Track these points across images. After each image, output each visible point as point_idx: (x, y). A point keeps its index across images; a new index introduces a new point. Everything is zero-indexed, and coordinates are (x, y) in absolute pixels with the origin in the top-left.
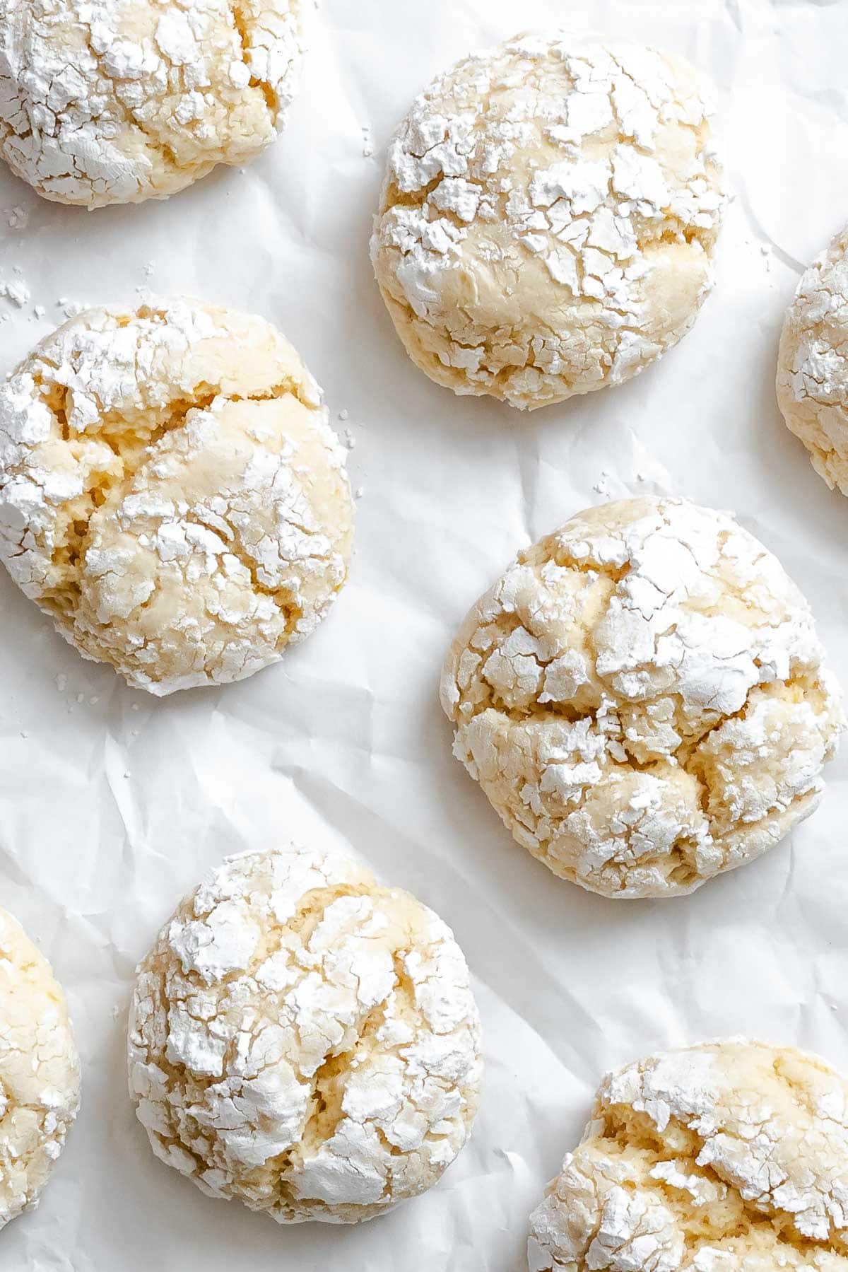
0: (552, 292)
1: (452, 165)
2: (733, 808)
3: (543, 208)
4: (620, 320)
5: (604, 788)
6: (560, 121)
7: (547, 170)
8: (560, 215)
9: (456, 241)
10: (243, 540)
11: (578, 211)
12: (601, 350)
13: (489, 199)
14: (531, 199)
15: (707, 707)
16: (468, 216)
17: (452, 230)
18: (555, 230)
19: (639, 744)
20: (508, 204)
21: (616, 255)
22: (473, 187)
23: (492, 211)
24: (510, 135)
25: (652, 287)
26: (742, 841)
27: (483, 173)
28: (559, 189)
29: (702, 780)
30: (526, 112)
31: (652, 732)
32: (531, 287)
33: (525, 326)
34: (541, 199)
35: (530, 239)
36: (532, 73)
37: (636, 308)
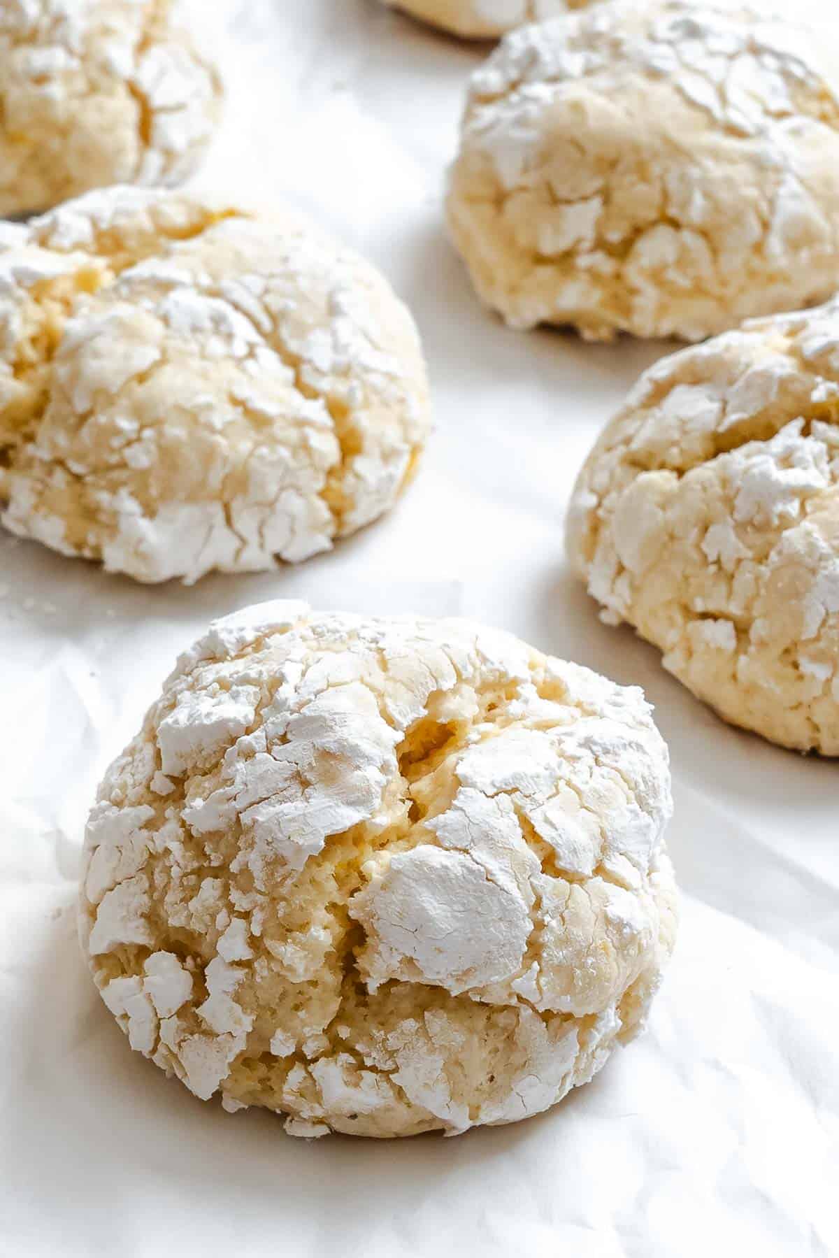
10: (285, 332)
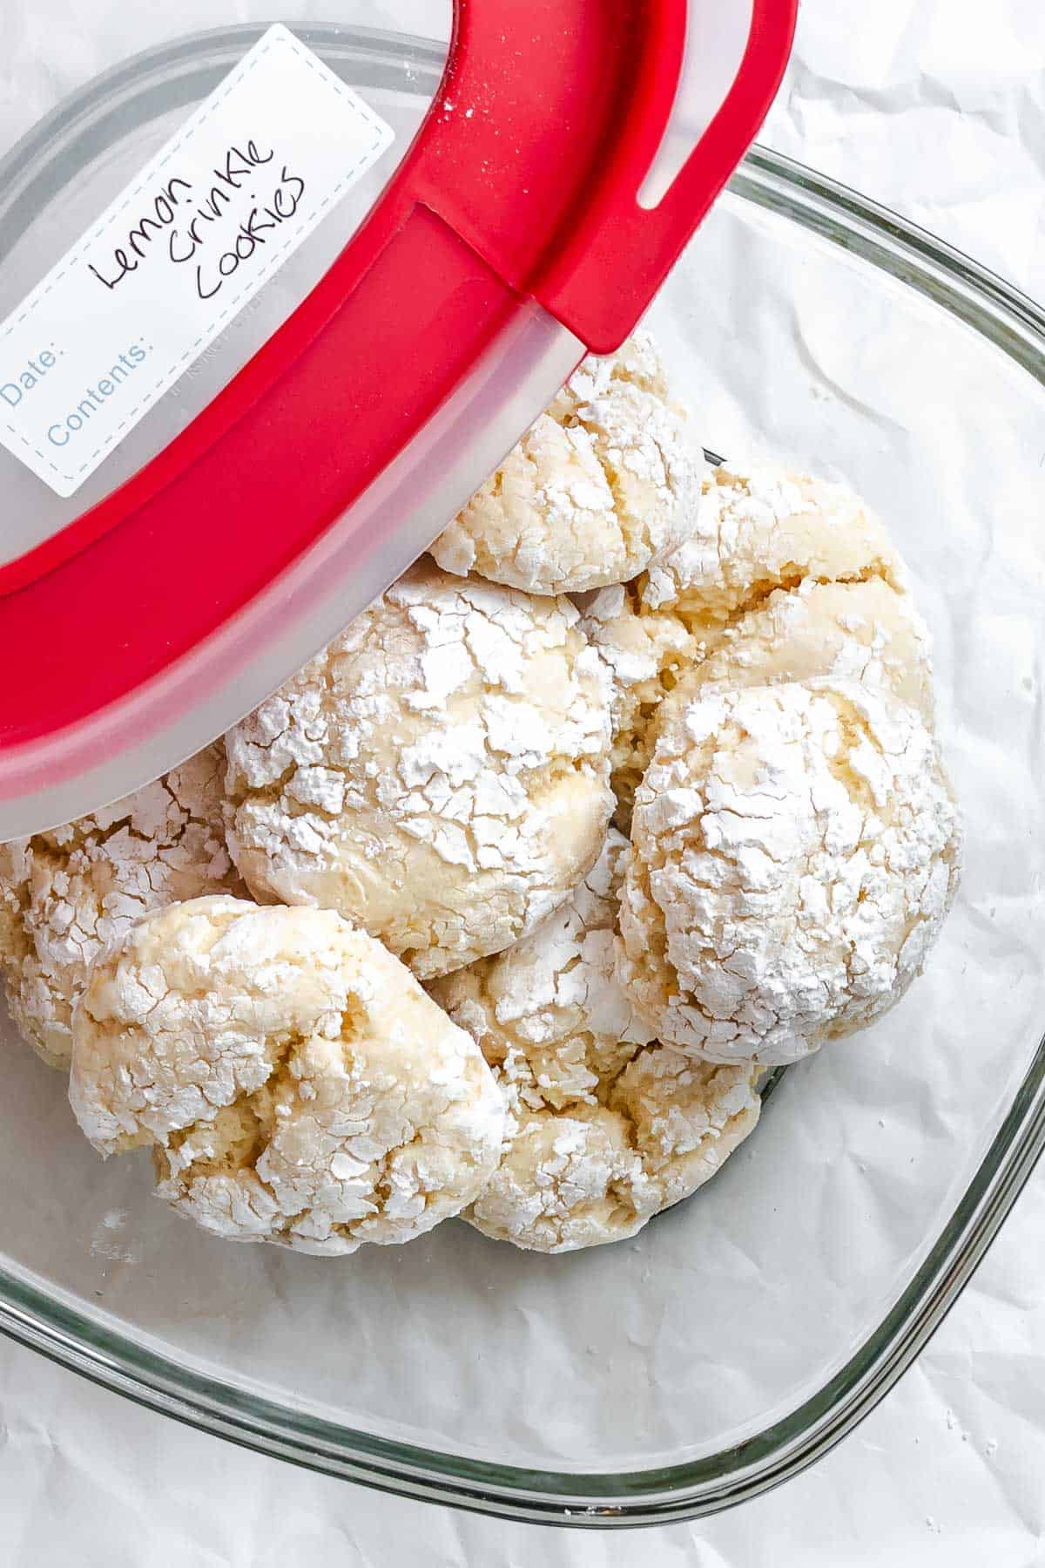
0: (447, 875)
1: (306, 755)
2: (664, 1141)
3: (420, 788)
4: (524, 883)
5: (522, 1140)
6: (416, 686)
7: (414, 744)
8: (439, 791)
9: (327, 836)
11: (457, 782)
12: (510, 917)
13: (355, 787)
14: (403, 782)
15: (620, 1041)
16: (334, 807)
17: (322, 826)
18: (436, 808)
19: (555, 1089)
20: (378, 790)
21: (507, 816)
22: (334, 774)
23: (362, 798)
24: (364, 712)
25: (552, 837)
26: (679, 1174)
27: (343, 760)
28: (433, 766)
29: (627, 1115)
30: (376, 682)
31: (565, 1075)
32: (422, 875)
33: (422, 914)
34: (413, 780)
35: (411, 825)
36: (372, 630)
37: (540, 865)
